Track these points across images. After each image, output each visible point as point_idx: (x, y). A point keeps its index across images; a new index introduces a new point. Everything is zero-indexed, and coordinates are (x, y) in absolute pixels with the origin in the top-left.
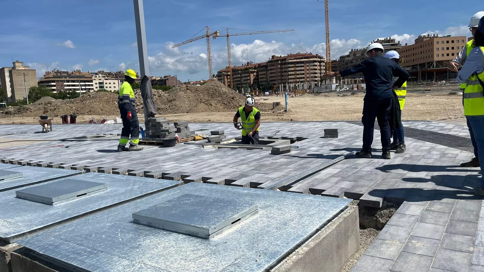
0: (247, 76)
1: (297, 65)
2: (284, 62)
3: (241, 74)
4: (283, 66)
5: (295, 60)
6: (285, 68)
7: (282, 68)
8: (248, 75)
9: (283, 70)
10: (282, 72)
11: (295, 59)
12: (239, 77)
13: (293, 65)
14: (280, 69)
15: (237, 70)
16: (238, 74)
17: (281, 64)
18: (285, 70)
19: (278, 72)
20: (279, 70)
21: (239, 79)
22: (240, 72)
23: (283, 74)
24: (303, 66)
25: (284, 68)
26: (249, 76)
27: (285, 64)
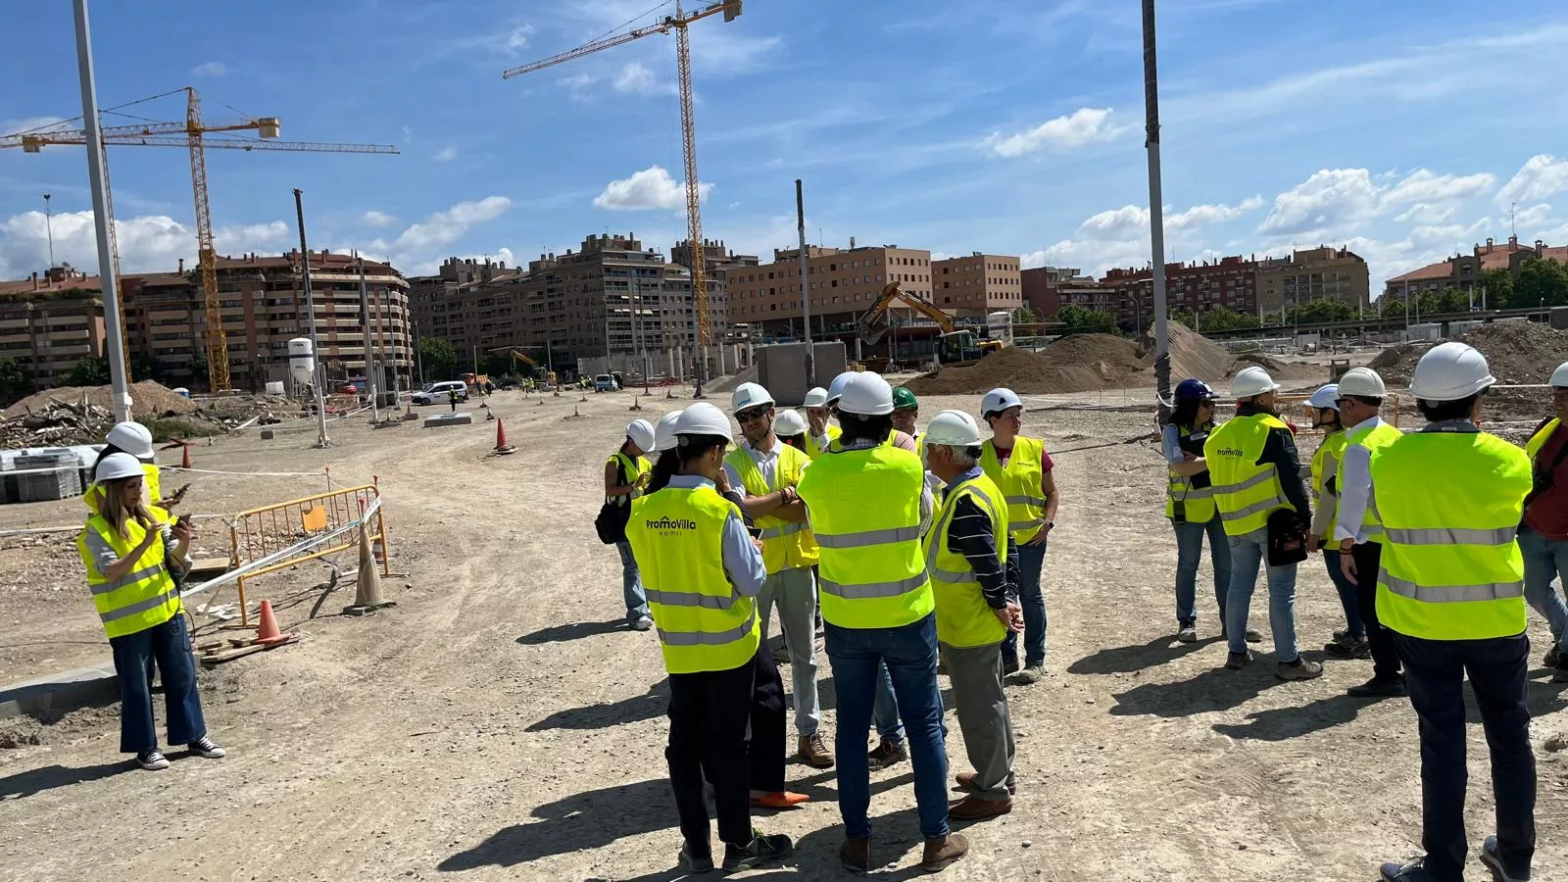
0: (80, 325)
1: (335, 296)
2: (283, 277)
3: (36, 314)
4: (278, 296)
5: (329, 277)
6: (285, 302)
7: (272, 303)
8: (82, 319)
9: (275, 310)
10: (273, 317)
11: (324, 271)
12: (28, 328)
14: (263, 304)
15: (11, 299)
16: (21, 315)
17: (269, 287)
19: (257, 317)
20: (260, 309)
21: (25, 338)
22: (30, 306)
23: (275, 324)
24: (357, 302)
25: (278, 302)
26: (90, 326)
27: (283, 286)
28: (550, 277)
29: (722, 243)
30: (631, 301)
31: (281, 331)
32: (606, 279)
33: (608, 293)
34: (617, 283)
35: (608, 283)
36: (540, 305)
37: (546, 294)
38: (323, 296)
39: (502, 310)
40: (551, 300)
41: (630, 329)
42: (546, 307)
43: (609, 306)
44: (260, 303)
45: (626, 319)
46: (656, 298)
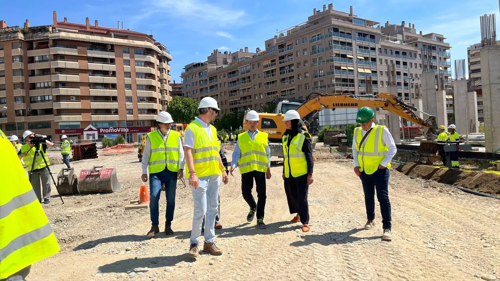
1: (89, 55)
2: (40, 36)
4: (36, 53)
5: (83, 36)
6: (44, 59)
7: (32, 60)
9: (32, 66)
10: (33, 73)
13: (74, 52)
14: (21, 60)
17: (28, 45)
18: (45, 66)
19: (15, 72)
20: (18, 65)
23: (32, 80)
24: (112, 61)
25: (37, 59)
27: (44, 44)
28: (281, 46)
29: (413, 25)
30: (355, 60)
31: (38, 85)
32: (335, 38)
33: (336, 51)
34: (343, 43)
35: (335, 42)
36: (272, 71)
37: (277, 62)
38: (76, 54)
39: (244, 79)
40: (282, 65)
41: (353, 86)
42: (278, 72)
43: (336, 64)
44: (18, 59)
45: (350, 77)
46: (374, 60)
